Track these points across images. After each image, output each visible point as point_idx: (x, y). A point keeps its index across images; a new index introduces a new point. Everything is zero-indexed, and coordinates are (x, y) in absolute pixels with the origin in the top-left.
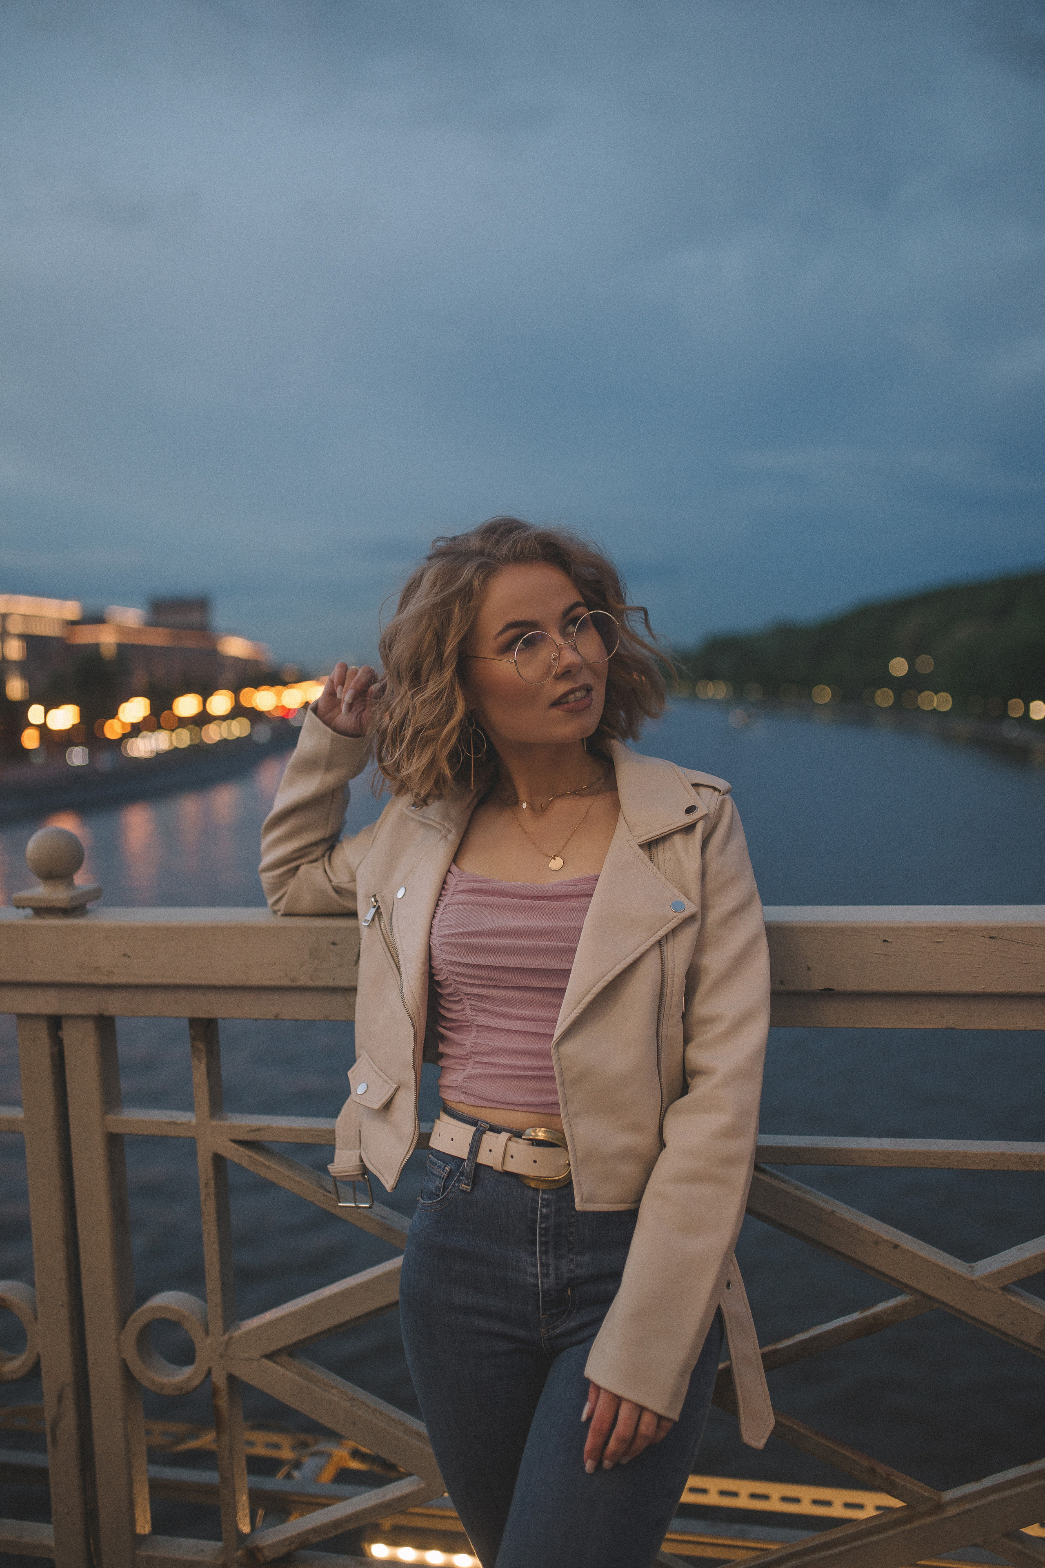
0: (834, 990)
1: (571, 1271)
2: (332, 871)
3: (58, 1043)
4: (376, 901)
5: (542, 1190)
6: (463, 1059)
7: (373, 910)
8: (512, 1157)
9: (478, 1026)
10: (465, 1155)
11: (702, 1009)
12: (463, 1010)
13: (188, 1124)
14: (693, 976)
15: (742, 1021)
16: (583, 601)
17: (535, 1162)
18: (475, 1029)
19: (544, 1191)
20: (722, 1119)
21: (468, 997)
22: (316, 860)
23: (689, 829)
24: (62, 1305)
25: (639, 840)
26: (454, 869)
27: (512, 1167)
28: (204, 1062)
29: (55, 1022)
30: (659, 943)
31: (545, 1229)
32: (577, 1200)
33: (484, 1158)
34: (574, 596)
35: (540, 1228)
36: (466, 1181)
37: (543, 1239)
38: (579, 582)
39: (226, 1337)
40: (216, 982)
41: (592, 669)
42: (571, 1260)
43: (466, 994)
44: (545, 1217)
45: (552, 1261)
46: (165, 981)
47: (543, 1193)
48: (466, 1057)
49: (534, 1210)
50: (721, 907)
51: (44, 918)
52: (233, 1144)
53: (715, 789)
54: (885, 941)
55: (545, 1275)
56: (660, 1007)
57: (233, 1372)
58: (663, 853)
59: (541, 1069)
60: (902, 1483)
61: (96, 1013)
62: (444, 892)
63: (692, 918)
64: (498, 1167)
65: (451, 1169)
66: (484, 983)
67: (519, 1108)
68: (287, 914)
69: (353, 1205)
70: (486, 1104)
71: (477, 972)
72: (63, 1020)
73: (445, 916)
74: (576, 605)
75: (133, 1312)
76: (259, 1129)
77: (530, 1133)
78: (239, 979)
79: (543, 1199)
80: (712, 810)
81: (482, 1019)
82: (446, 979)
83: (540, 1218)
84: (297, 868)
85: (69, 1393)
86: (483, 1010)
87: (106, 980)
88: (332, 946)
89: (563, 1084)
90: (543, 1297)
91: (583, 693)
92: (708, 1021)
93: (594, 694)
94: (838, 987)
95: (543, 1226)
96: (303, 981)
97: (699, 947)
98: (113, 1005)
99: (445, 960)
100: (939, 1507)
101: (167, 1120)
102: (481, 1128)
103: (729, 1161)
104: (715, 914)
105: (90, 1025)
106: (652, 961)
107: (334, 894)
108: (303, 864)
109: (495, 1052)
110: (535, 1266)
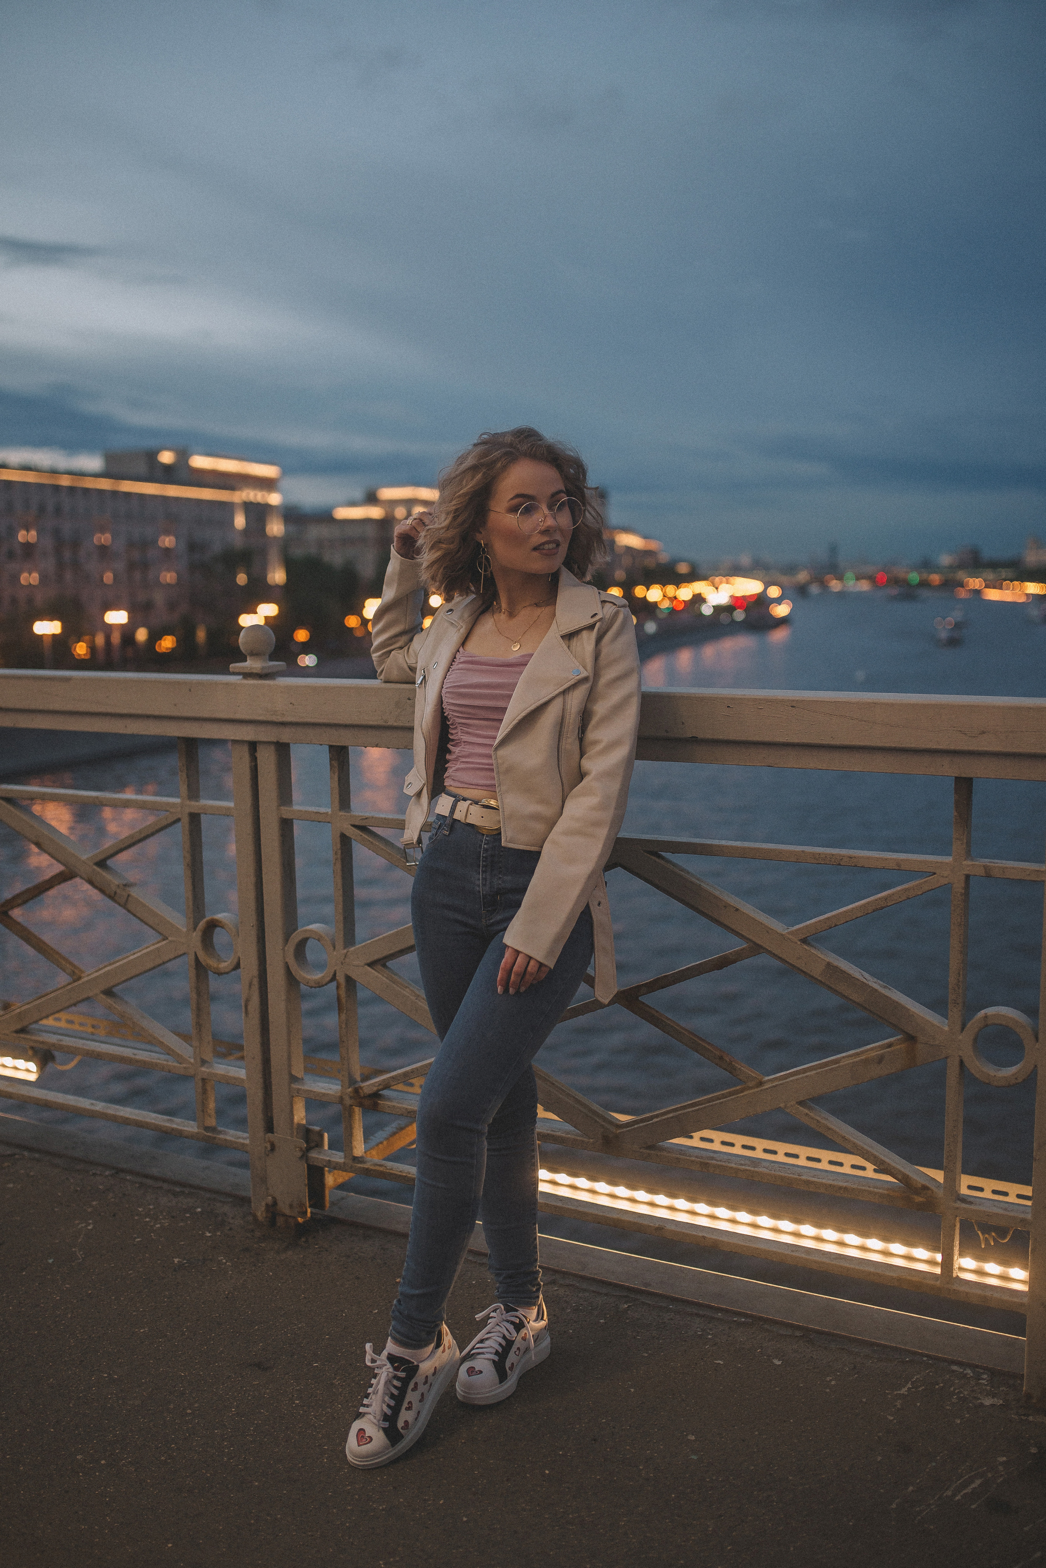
0: (697, 737)
1: (500, 884)
2: (408, 656)
3: (254, 759)
4: (424, 672)
5: (486, 835)
6: (455, 761)
7: (422, 677)
8: (471, 814)
9: (465, 742)
10: (447, 815)
11: (591, 735)
12: (457, 733)
13: (327, 813)
14: (585, 716)
15: (613, 745)
16: (564, 490)
17: (482, 817)
18: (463, 744)
19: (487, 836)
20: (593, 800)
21: (460, 725)
22: (401, 648)
23: (591, 627)
24: (253, 926)
25: (561, 633)
26: (461, 649)
27: (470, 820)
28: (337, 774)
29: (253, 746)
30: (564, 692)
31: (486, 857)
32: (503, 840)
33: (457, 816)
34: (561, 486)
35: (482, 856)
36: (446, 829)
37: (484, 863)
38: (566, 478)
39: (345, 951)
40: (341, 722)
41: (562, 531)
42: (500, 878)
43: (459, 723)
44: (486, 850)
45: (488, 877)
46: (313, 720)
47: (486, 837)
48: (456, 759)
49: (481, 846)
50: (608, 675)
51: (247, 680)
52: (353, 828)
53: (615, 604)
54: (728, 707)
55: (484, 885)
56: (560, 732)
57: (348, 973)
58: (575, 642)
59: (488, 764)
60: (739, 1067)
61: (275, 741)
62: (453, 663)
63: (585, 679)
64: (463, 820)
65: (441, 823)
66: (467, 716)
67: (479, 788)
68: (386, 682)
69: (414, 864)
70: (463, 785)
71: (463, 709)
72: (258, 745)
73: (450, 677)
74: (560, 492)
75: (292, 933)
76: (366, 818)
77: (485, 802)
78: (355, 720)
79: (486, 840)
80: (607, 617)
81: (465, 738)
82: (448, 714)
83: (483, 851)
84: (390, 652)
85: (256, 982)
86: (468, 733)
87: (280, 719)
88: (408, 701)
89: (498, 773)
90: (483, 898)
91: (554, 545)
92: (595, 742)
93: (560, 548)
94: (701, 736)
95: (484, 855)
96: (391, 723)
97: (591, 697)
98: (285, 736)
99: (447, 702)
100: (761, 1083)
101: (315, 811)
102: (458, 799)
103: (597, 824)
104: (603, 681)
105: (273, 747)
106: (558, 703)
107: (408, 669)
108: (393, 650)
109: (468, 756)
110: (479, 879)
